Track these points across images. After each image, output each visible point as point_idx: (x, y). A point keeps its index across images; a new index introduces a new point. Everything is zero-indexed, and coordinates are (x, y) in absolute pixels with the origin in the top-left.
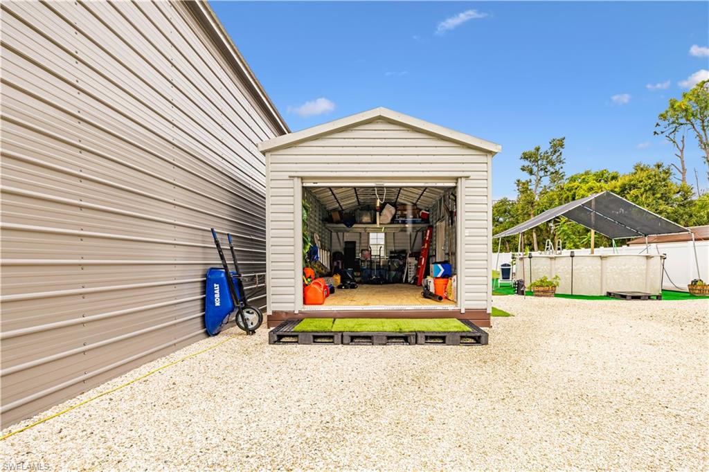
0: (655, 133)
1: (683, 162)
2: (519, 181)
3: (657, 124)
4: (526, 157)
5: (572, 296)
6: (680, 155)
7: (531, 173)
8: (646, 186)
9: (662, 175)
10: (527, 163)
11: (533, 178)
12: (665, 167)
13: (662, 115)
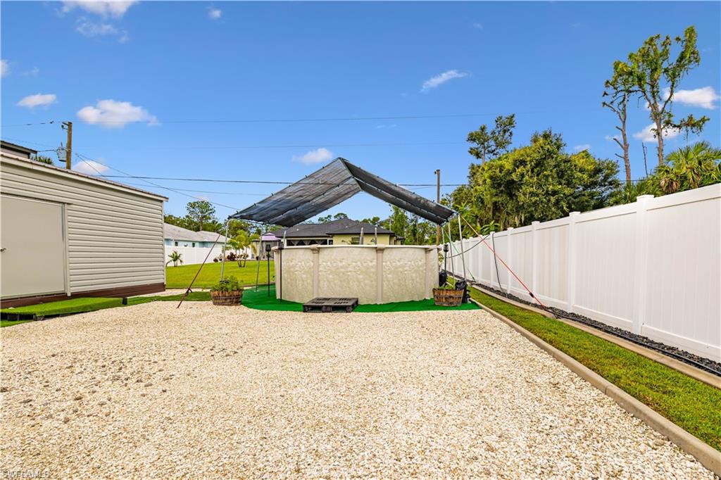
0: (604, 104)
1: (624, 135)
3: (605, 94)
4: (472, 138)
6: (622, 128)
7: (478, 155)
10: (475, 145)
13: (609, 83)
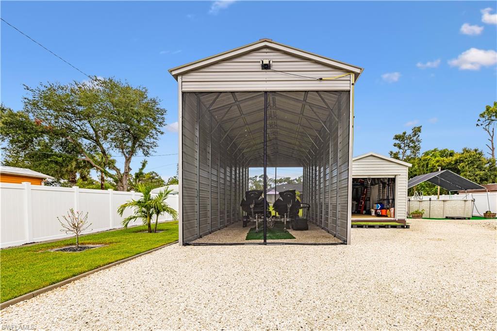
0: (477, 125)
1: (492, 144)
2: (391, 152)
3: (479, 120)
4: (397, 138)
5: (429, 218)
6: (491, 139)
7: (400, 147)
8: (469, 161)
9: (478, 156)
10: (397, 142)
11: (401, 151)
12: (479, 151)
13: (481, 115)
